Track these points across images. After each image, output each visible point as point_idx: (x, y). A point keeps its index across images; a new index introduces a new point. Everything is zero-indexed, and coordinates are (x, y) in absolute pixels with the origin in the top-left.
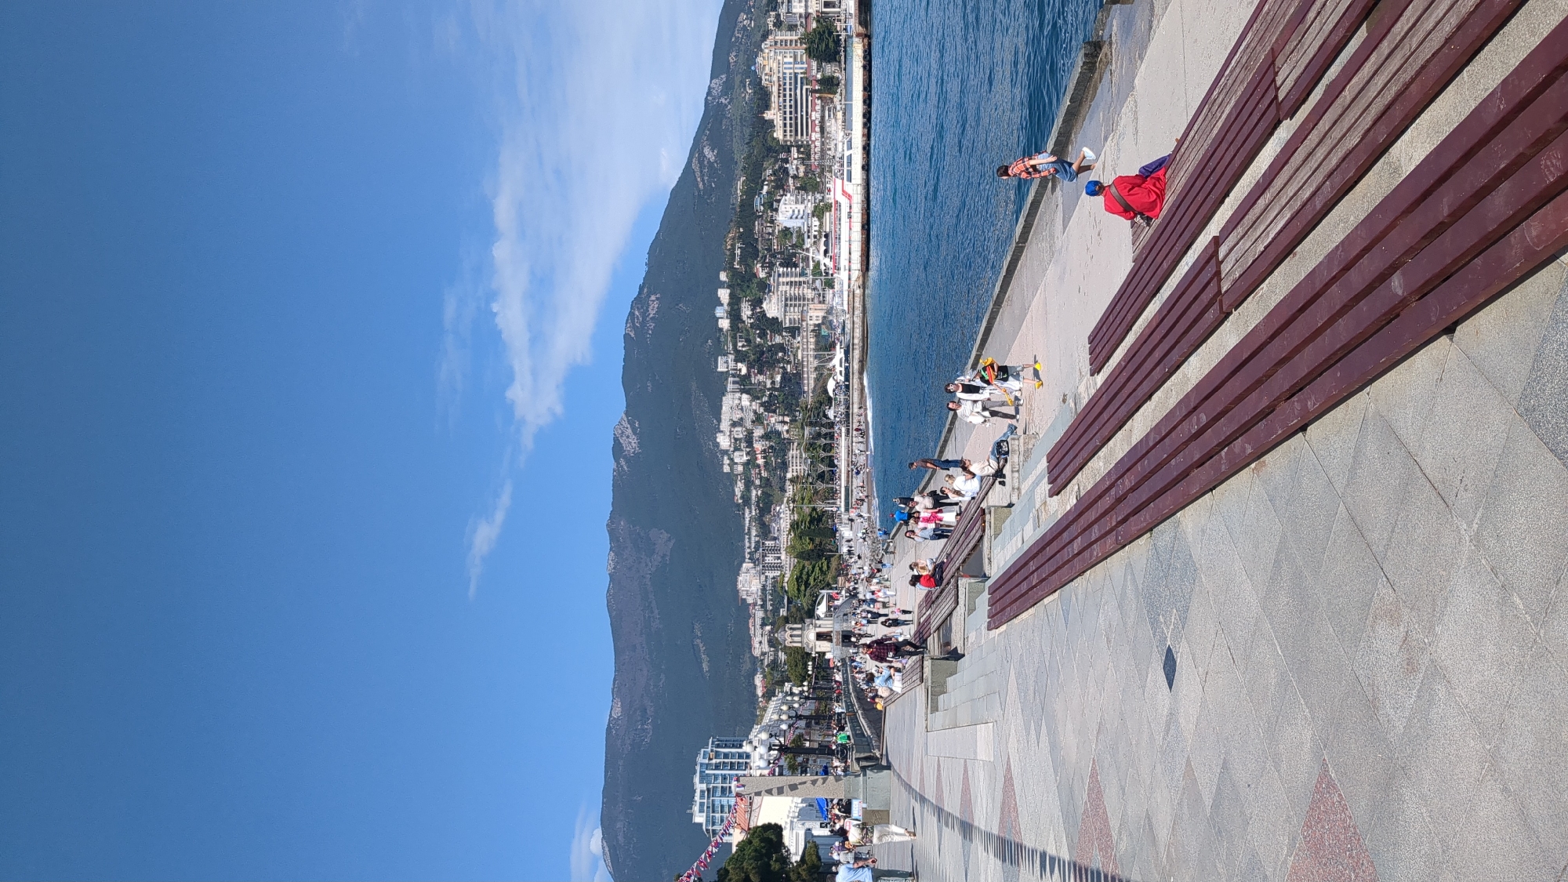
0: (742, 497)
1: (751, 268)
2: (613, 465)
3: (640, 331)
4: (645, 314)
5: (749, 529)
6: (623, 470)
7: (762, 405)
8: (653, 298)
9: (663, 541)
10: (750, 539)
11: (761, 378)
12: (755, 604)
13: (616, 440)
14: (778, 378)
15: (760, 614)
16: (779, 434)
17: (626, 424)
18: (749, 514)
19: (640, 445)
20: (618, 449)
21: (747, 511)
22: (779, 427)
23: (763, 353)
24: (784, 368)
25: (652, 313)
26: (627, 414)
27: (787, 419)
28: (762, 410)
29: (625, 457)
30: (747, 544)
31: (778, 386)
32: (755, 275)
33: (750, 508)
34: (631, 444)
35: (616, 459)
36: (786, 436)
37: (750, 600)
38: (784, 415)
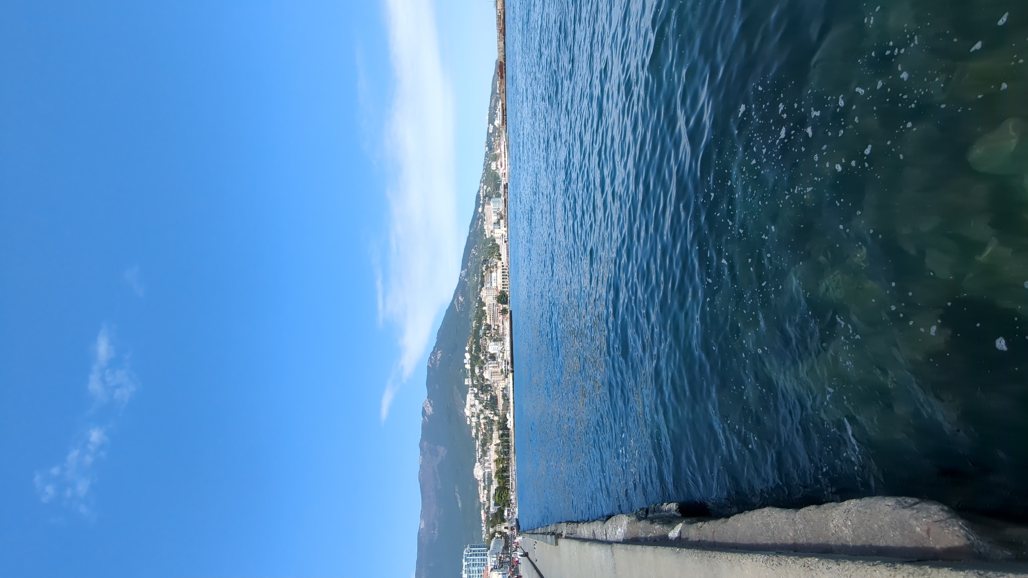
0: (475, 435)
1: (479, 354)
2: (422, 419)
3: (434, 365)
4: (436, 358)
5: (478, 449)
6: (426, 421)
7: (483, 406)
8: (439, 352)
9: (442, 450)
10: (478, 452)
11: (483, 396)
12: (481, 480)
13: (423, 408)
14: (489, 397)
15: (483, 484)
16: (489, 418)
17: (427, 402)
18: (478, 443)
19: (433, 411)
20: (424, 413)
21: (477, 441)
22: (489, 415)
23: (483, 387)
24: (491, 393)
25: (438, 358)
26: (428, 398)
27: (492, 412)
28: (483, 408)
29: (427, 416)
30: (477, 455)
31: (489, 400)
32: (480, 357)
33: (478, 440)
34: (430, 410)
35: (423, 417)
36: (492, 418)
37: (479, 479)
38: (491, 411)
